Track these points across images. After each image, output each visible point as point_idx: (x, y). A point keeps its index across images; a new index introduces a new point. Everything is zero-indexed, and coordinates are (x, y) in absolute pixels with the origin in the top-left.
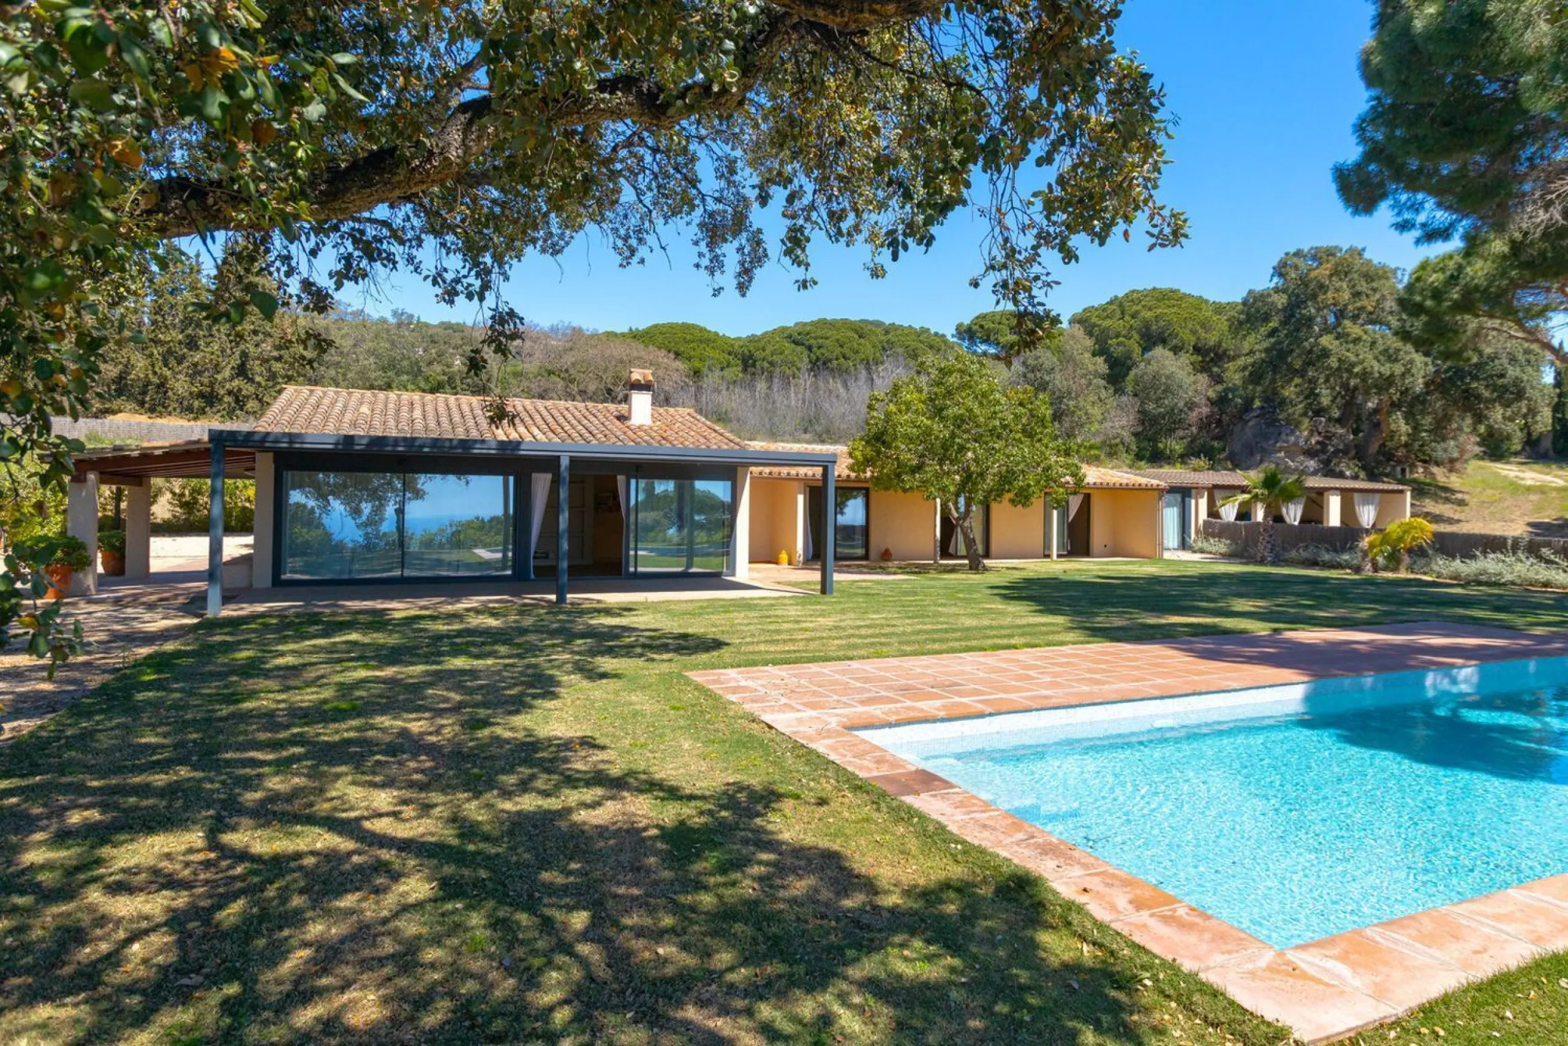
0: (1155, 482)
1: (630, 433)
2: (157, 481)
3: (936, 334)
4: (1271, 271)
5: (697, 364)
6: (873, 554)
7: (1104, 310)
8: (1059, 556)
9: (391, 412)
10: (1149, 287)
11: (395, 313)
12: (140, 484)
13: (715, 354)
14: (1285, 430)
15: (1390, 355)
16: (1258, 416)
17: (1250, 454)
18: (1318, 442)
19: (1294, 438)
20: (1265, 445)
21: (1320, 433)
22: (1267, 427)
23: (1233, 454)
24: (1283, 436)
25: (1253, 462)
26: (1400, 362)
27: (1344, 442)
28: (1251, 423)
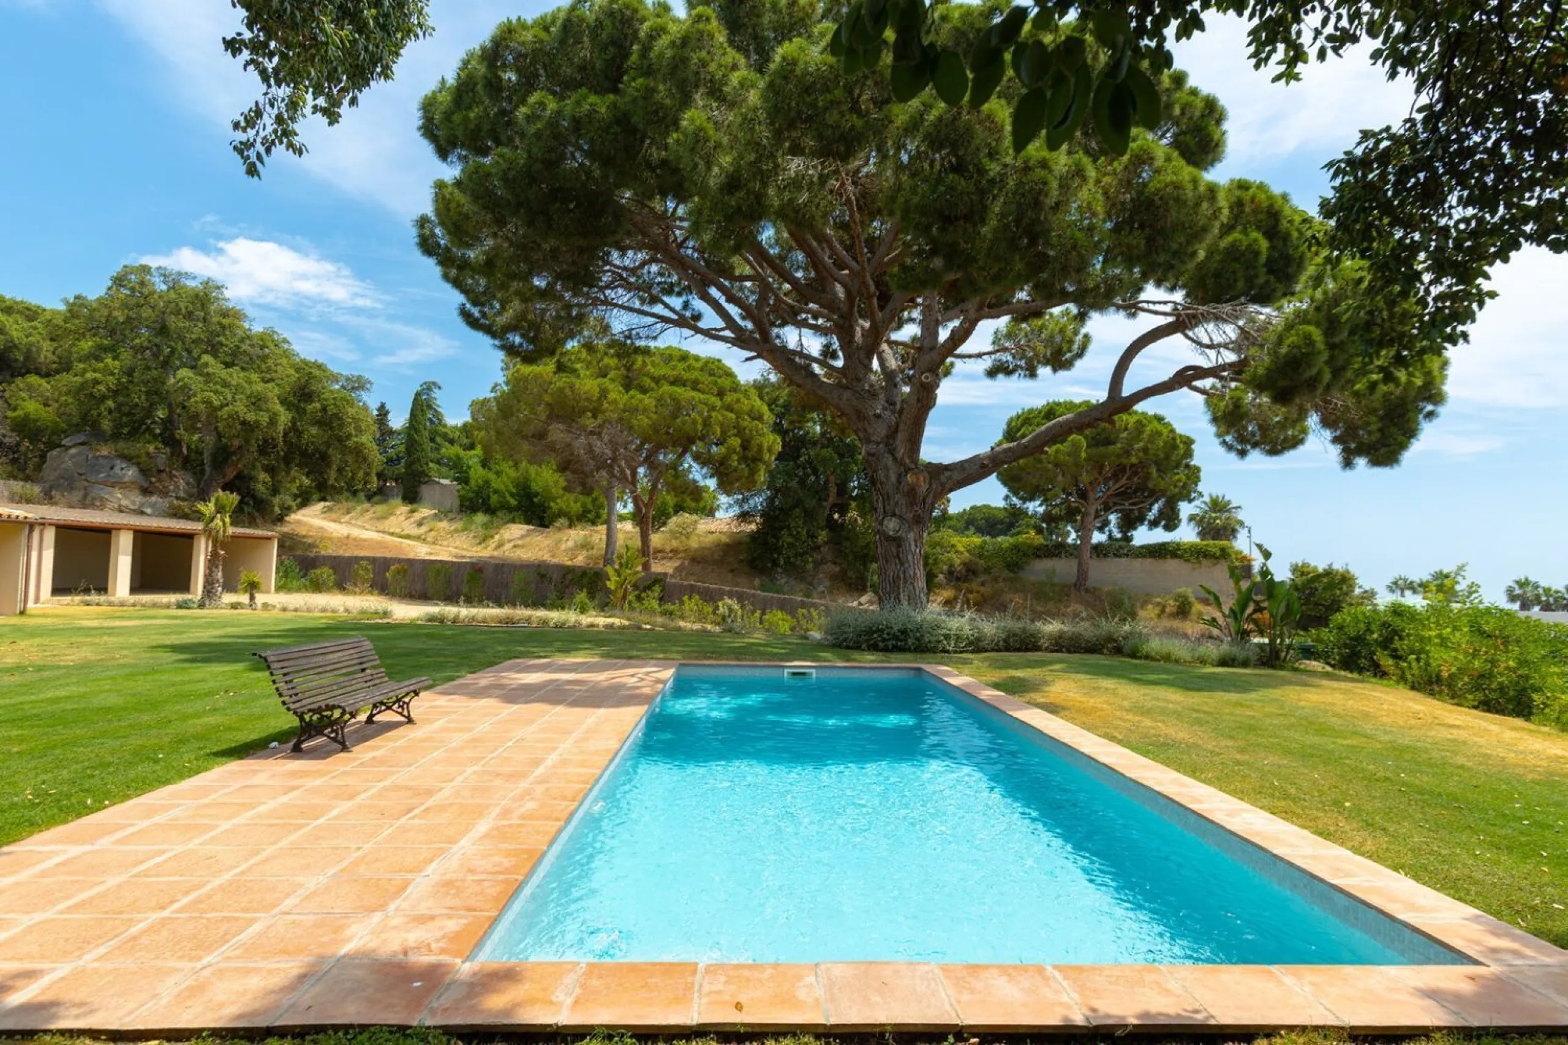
4: (109, 283)
14: (119, 464)
15: (257, 402)
16: (83, 444)
17: (71, 488)
18: (160, 481)
19: (131, 473)
20: (93, 479)
21: (160, 471)
22: (97, 458)
23: (47, 485)
24: (117, 470)
25: (77, 496)
26: (267, 410)
27: (188, 484)
28: (73, 451)
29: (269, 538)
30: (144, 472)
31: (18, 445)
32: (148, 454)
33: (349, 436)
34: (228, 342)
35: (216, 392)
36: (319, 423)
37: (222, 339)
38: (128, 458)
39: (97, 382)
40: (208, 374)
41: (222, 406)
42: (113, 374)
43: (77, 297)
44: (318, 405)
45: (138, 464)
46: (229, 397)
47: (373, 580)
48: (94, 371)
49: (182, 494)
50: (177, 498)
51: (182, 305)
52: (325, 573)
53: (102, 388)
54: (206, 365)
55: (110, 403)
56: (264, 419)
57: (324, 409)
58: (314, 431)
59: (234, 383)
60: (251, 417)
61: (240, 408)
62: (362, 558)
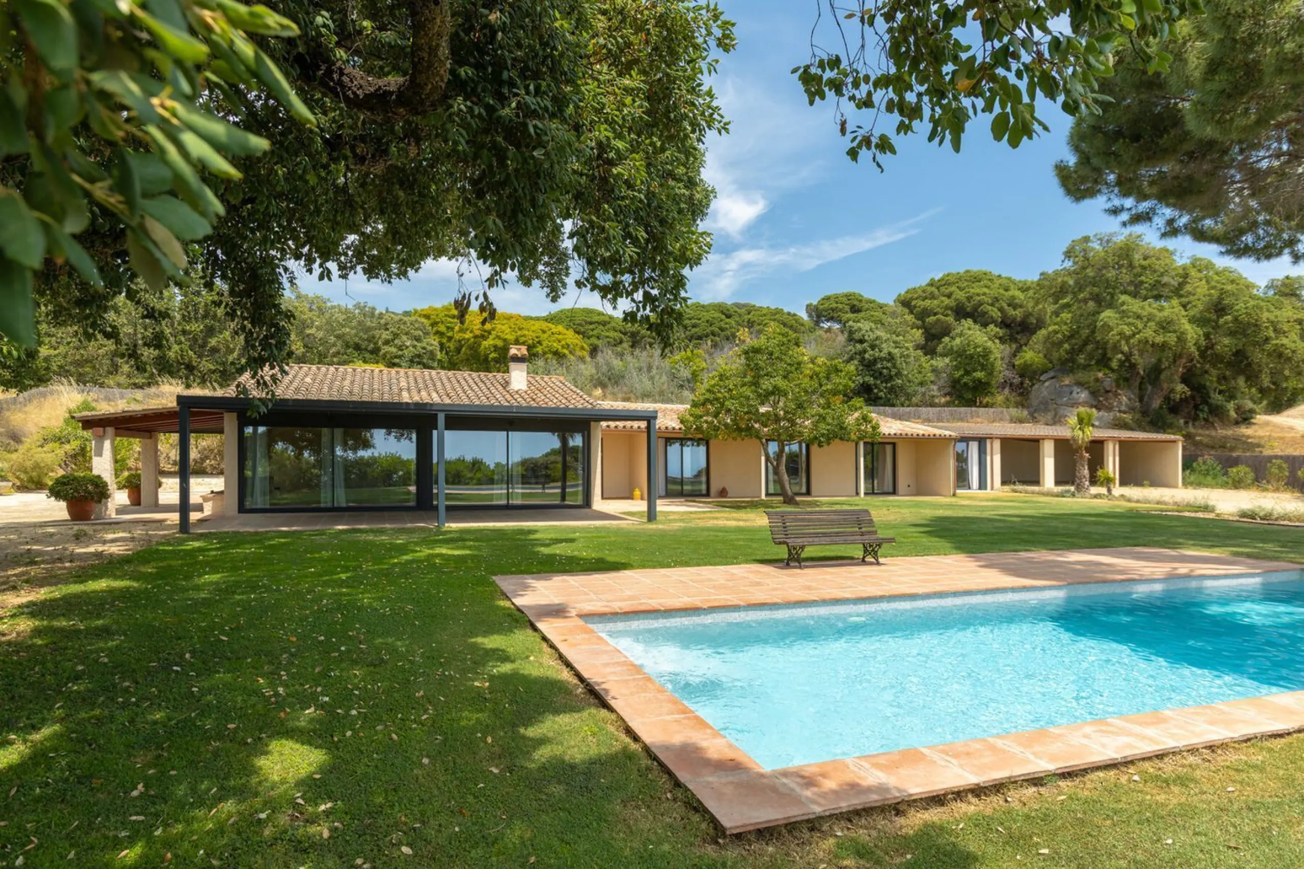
0: (947, 433)
1: (508, 396)
2: (162, 436)
3: (789, 314)
4: (1063, 257)
5: (594, 341)
6: (713, 490)
7: (924, 291)
8: (866, 494)
9: (328, 382)
10: (962, 270)
11: (357, 306)
12: (151, 438)
13: (612, 334)
14: (1076, 389)
15: (1165, 326)
16: (1052, 378)
17: (1046, 410)
18: (1106, 399)
19: (1084, 395)
20: (1059, 402)
21: (1107, 392)
22: (1061, 387)
23: (1032, 410)
24: (1074, 394)
25: (1050, 416)
26: (1175, 332)
27: (1130, 399)
28: (1047, 384)
29: (1174, 441)
30: (1094, 394)
31: (1022, 383)
32: (1097, 380)
33: (1267, 339)
34: (1148, 279)
35: (1129, 324)
36: (1232, 334)
37: (1143, 278)
38: (1079, 384)
39: (1056, 332)
40: (1123, 311)
41: (1134, 335)
42: (1066, 324)
43: (1042, 274)
44: (1229, 318)
45: (1088, 388)
46: (1140, 326)
47: (1288, 477)
48: (1055, 324)
49: (1123, 408)
50: (1120, 411)
51: (1110, 260)
52: (1241, 470)
53: (1059, 336)
54: (1123, 304)
55: (1066, 346)
56: (1172, 339)
57: (1236, 319)
58: (1226, 341)
59: (1145, 313)
60: (1159, 339)
61: (1149, 333)
62: (1276, 457)
